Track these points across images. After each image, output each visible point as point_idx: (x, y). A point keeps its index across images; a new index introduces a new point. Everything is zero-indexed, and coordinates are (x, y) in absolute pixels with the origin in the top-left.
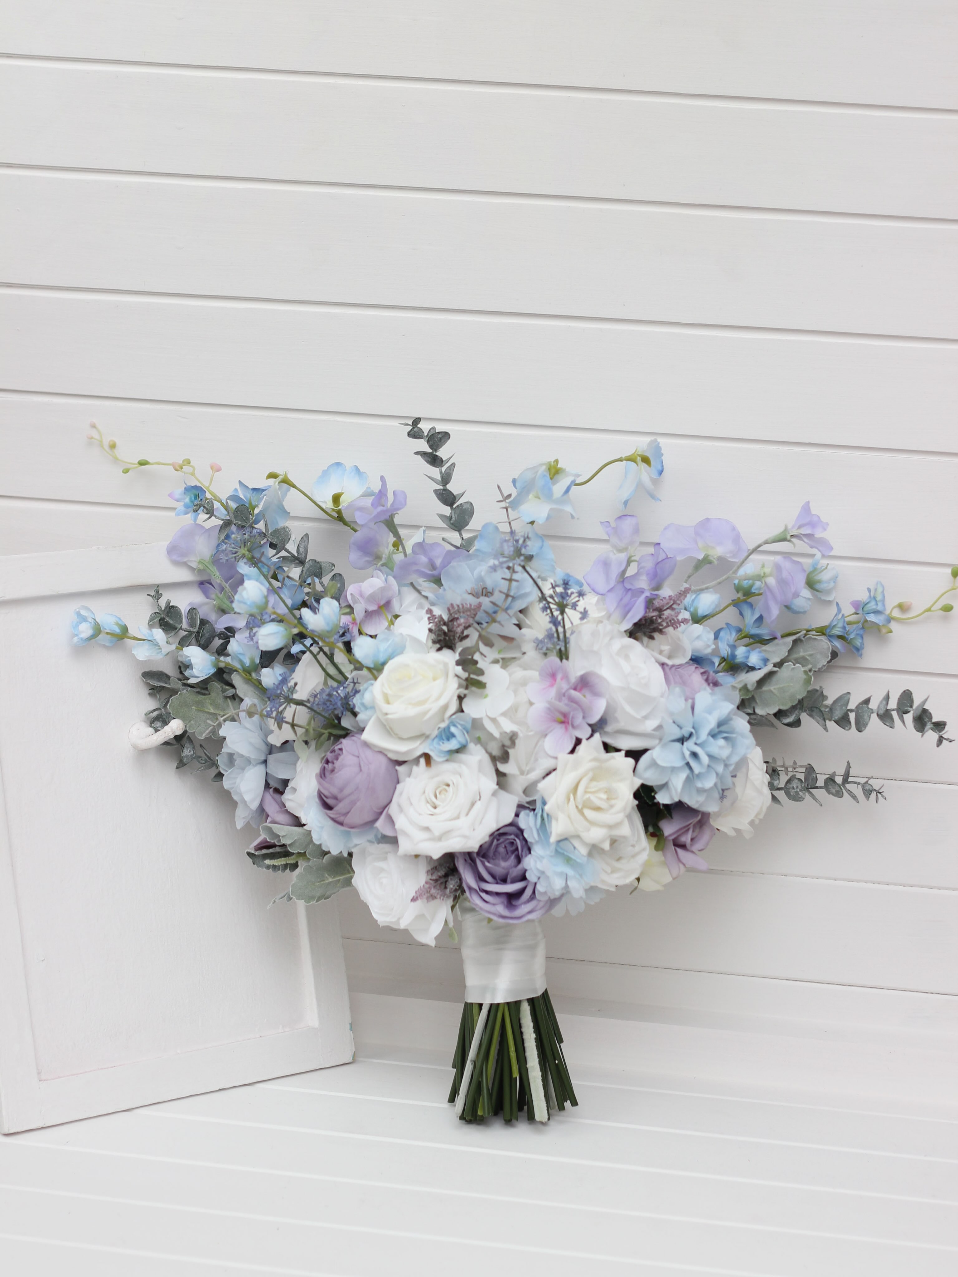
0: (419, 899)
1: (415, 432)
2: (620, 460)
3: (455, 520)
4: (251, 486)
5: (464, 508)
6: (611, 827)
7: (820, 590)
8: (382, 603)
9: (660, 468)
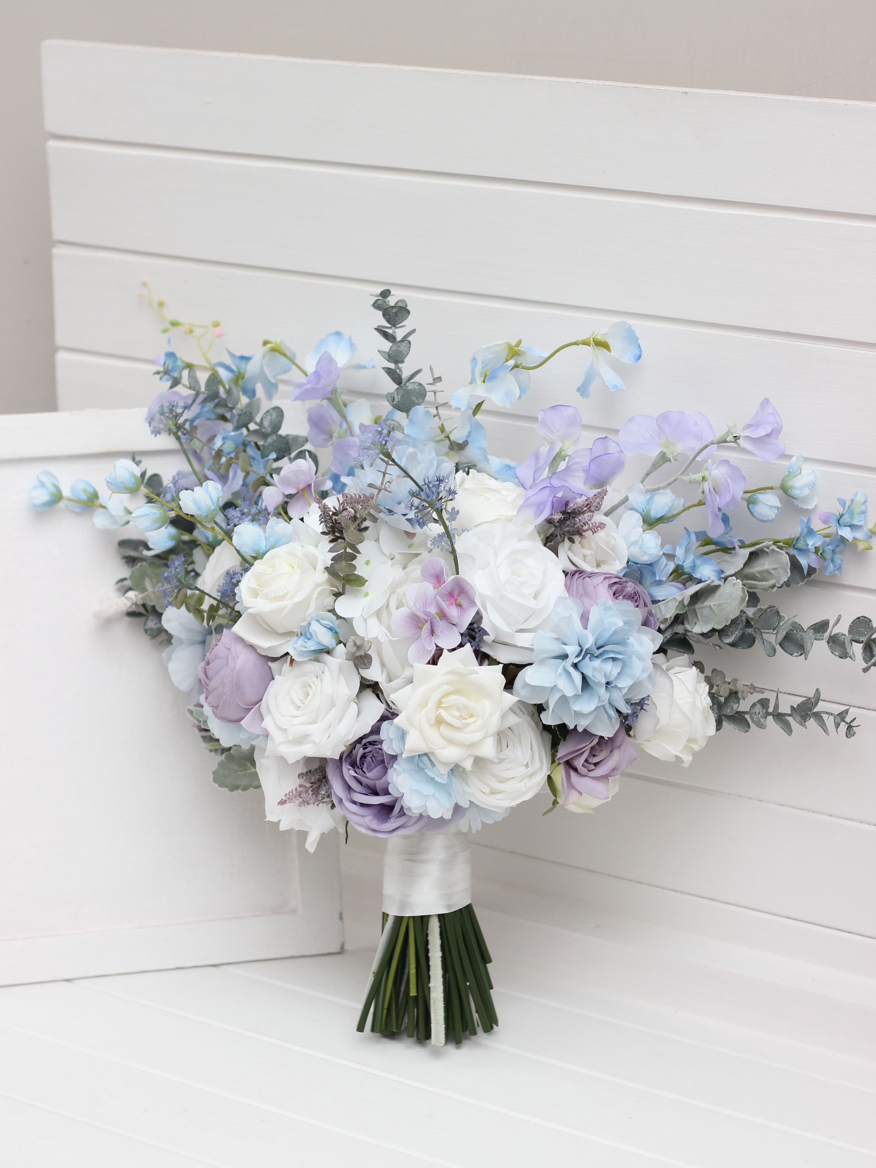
0: (288, 802)
1: (379, 304)
2: (575, 343)
3: (399, 401)
4: (238, 354)
5: (408, 388)
6: (472, 746)
7: (795, 497)
8: (302, 486)
9: (638, 353)
